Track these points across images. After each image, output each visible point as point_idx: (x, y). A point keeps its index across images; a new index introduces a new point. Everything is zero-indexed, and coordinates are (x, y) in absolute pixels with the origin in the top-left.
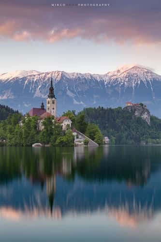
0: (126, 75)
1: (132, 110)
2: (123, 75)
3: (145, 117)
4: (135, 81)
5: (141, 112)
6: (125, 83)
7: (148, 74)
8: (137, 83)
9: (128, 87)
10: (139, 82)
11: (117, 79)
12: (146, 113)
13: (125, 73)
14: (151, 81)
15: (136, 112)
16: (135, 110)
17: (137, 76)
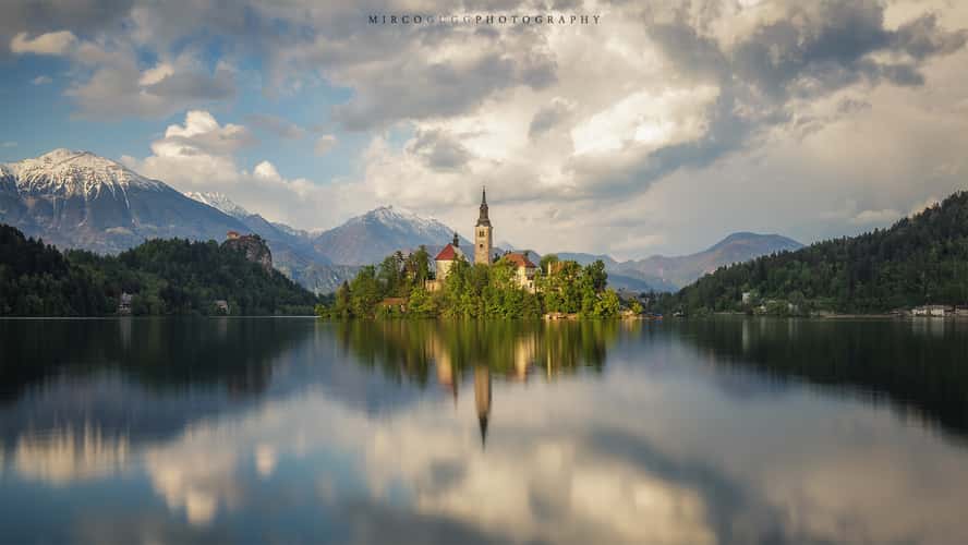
0: (67, 169)
1: (239, 249)
2: (59, 168)
3: (265, 262)
4: (89, 183)
5: (257, 252)
6: (66, 186)
7: (117, 172)
8: (94, 189)
9: (74, 195)
10: (98, 187)
11: (45, 176)
12: (267, 255)
13: (63, 165)
14: (125, 186)
15: (248, 251)
16: (246, 248)
17: (93, 173)
